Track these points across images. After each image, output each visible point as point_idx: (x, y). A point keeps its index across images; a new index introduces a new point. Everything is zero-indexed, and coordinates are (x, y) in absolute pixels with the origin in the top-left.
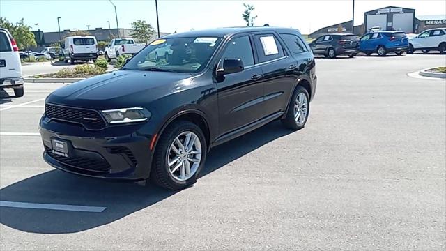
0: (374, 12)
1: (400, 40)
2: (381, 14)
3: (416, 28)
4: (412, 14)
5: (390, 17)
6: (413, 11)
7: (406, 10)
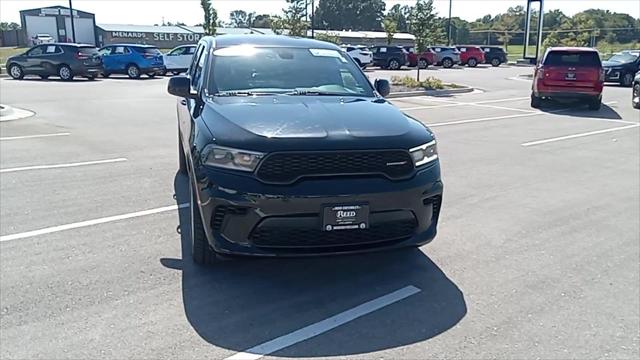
0: (36, 12)
1: (156, 58)
2: (46, 15)
3: (101, 40)
4: (91, 20)
5: (60, 21)
6: (92, 16)
7: (83, 14)
